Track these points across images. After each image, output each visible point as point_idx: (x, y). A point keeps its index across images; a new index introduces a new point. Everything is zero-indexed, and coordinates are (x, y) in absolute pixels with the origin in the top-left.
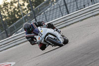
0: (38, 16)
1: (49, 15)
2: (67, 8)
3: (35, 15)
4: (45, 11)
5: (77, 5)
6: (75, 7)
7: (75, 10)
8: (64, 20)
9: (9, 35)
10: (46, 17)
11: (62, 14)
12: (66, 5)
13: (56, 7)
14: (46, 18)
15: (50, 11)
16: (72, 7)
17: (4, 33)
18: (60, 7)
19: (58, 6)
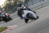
1: (34, 2)
8: (41, 4)
9: (14, 12)
11: (40, 1)
17: (12, 11)
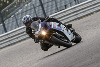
0: (7, 20)
2: (43, 8)
3: (3, 18)
4: (16, 14)
5: (57, 5)
6: (54, 8)
7: (54, 11)
10: (17, 20)
12: (42, 5)
13: (29, 8)
14: (17, 23)
15: (22, 13)
16: (50, 7)
18: (35, 8)
19: (33, 6)
